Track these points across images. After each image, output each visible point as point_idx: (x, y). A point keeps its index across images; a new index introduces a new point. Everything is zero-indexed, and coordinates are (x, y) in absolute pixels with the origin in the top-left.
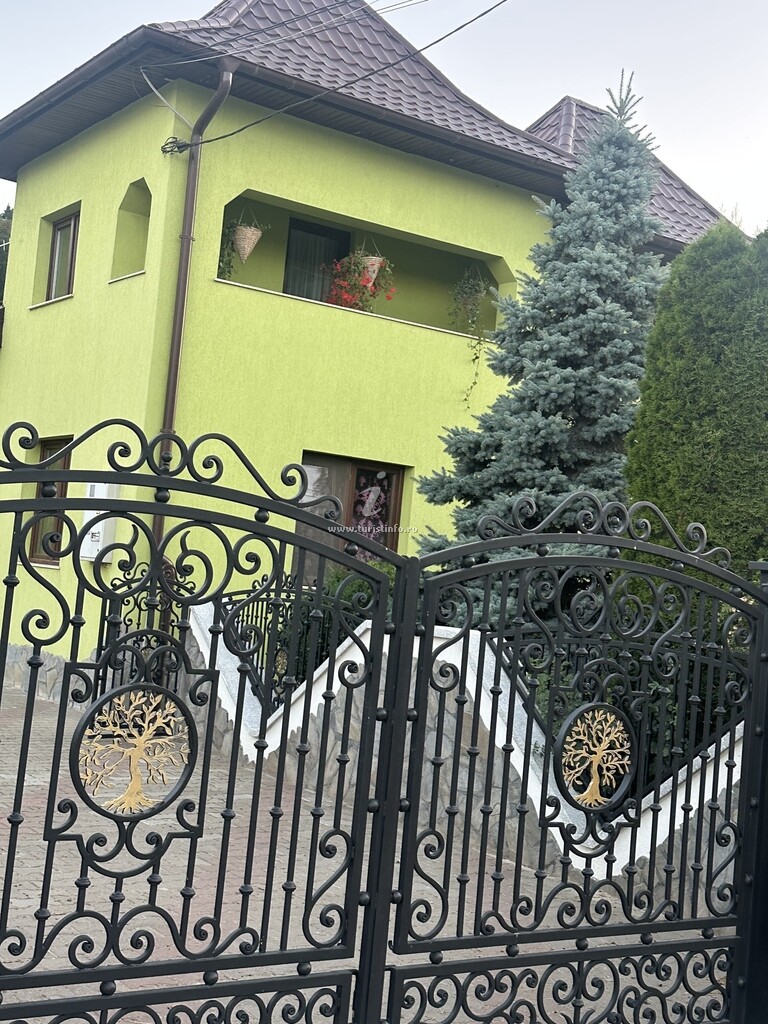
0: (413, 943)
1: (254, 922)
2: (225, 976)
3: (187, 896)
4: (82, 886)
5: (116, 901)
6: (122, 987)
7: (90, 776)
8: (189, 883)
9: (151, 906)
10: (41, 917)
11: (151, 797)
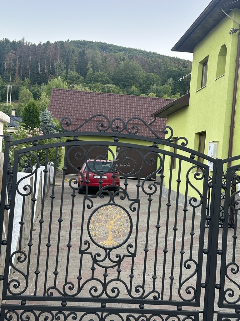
0: (226, 305)
1: (158, 288)
2: (147, 307)
3: (132, 277)
4: (93, 269)
5: (105, 276)
6: (108, 305)
7: (94, 233)
8: (132, 272)
9: (118, 279)
10: (79, 278)
11: (116, 242)
